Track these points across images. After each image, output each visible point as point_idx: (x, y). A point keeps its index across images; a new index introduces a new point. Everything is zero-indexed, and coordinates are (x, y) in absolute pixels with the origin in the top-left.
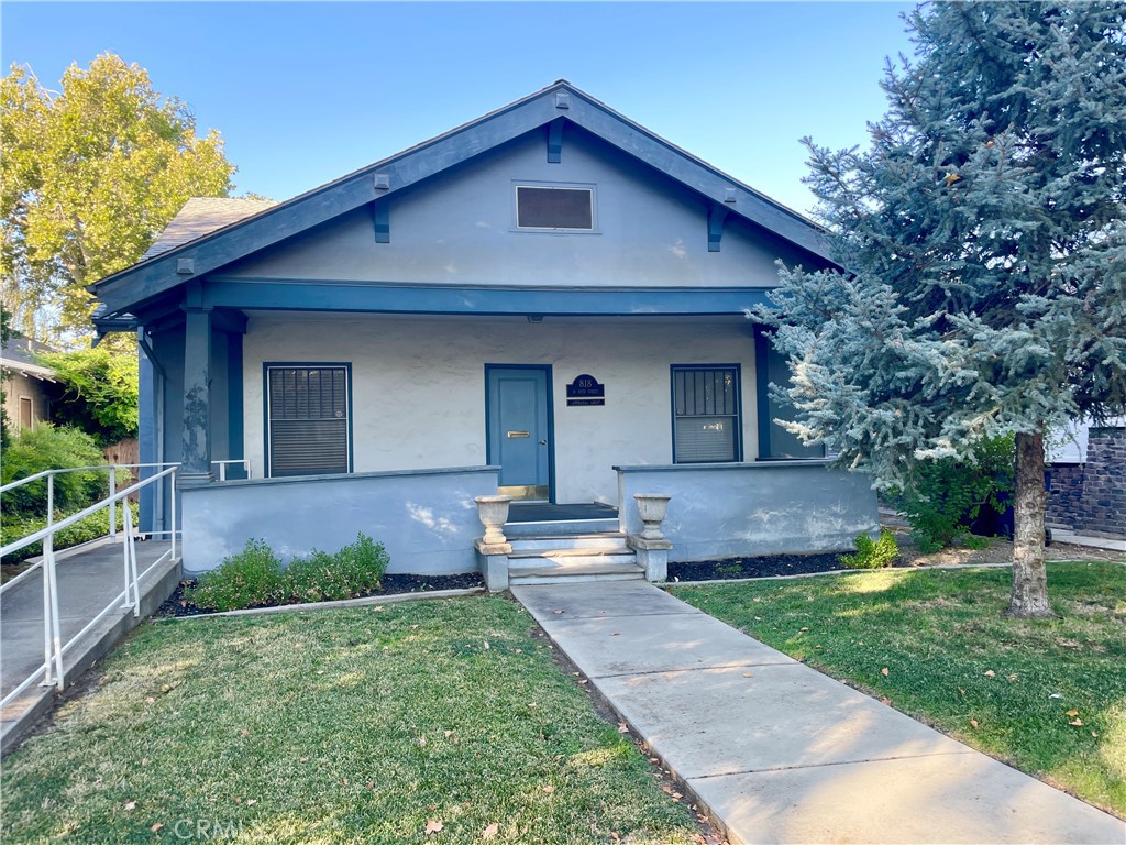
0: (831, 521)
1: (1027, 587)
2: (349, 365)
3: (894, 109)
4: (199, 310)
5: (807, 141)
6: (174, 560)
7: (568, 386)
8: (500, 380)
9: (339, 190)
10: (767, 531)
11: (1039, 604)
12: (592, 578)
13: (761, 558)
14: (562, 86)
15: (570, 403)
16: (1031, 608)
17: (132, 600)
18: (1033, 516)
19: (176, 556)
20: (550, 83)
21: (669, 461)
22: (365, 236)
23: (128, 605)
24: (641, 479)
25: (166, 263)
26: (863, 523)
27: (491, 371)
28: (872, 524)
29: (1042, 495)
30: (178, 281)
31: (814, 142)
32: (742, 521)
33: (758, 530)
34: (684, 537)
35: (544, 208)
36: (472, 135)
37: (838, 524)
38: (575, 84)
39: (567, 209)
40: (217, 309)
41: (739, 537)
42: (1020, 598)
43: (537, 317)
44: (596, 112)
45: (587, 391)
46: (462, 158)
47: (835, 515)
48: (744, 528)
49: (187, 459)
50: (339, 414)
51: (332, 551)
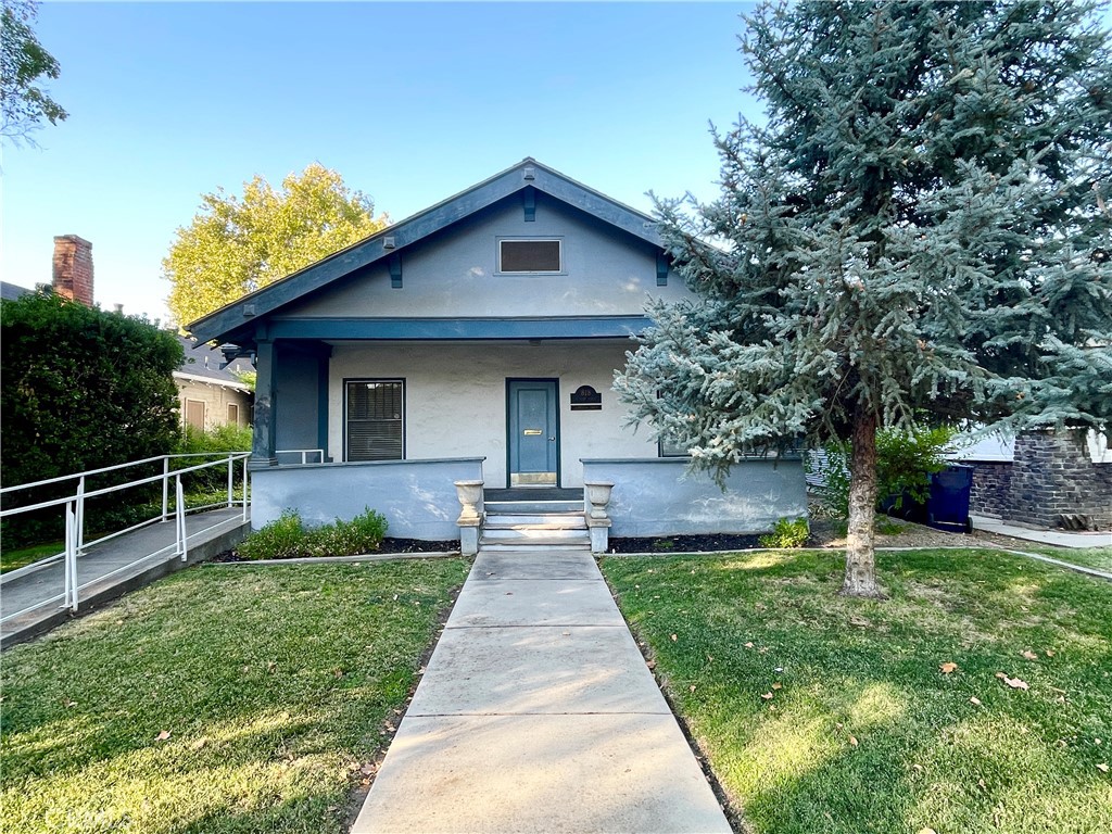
0: (763, 508)
1: (855, 570)
2: (404, 380)
3: (726, 161)
4: (264, 341)
5: (651, 193)
6: (245, 521)
7: (572, 395)
8: (519, 390)
9: (358, 250)
10: (706, 514)
11: (863, 585)
12: (548, 548)
13: (697, 536)
14: (529, 162)
15: (573, 408)
16: (858, 588)
17: (182, 549)
18: (862, 508)
19: (247, 519)
20: (519, 160)
21: (655, 455)
22: (384, 283)
23: (178, 553)
24: (599, 469)
25: (237, 308)
26: (792, 510)
27: (512, 384)
28: (802, 510)
29: (871, 489)
30: (244, 321)
31: (655, 195)
32: (684, 506)
33: (699, 513)
34: (634, 516)
35: (520, 257)
36: (458, 203)
37: (770, 510)
38: (539, 160)
39: (542, 257)
40: (278, 341)
41: (681, 519)
42: (850, 579)
43: (535, 340)
44: (557, 180)
45: (587, 399)
46: (451, 222)
47: (767, 502)
48: (686, 512)
49: (256, 448)
50: (397, 416)
51: (347, 519)
